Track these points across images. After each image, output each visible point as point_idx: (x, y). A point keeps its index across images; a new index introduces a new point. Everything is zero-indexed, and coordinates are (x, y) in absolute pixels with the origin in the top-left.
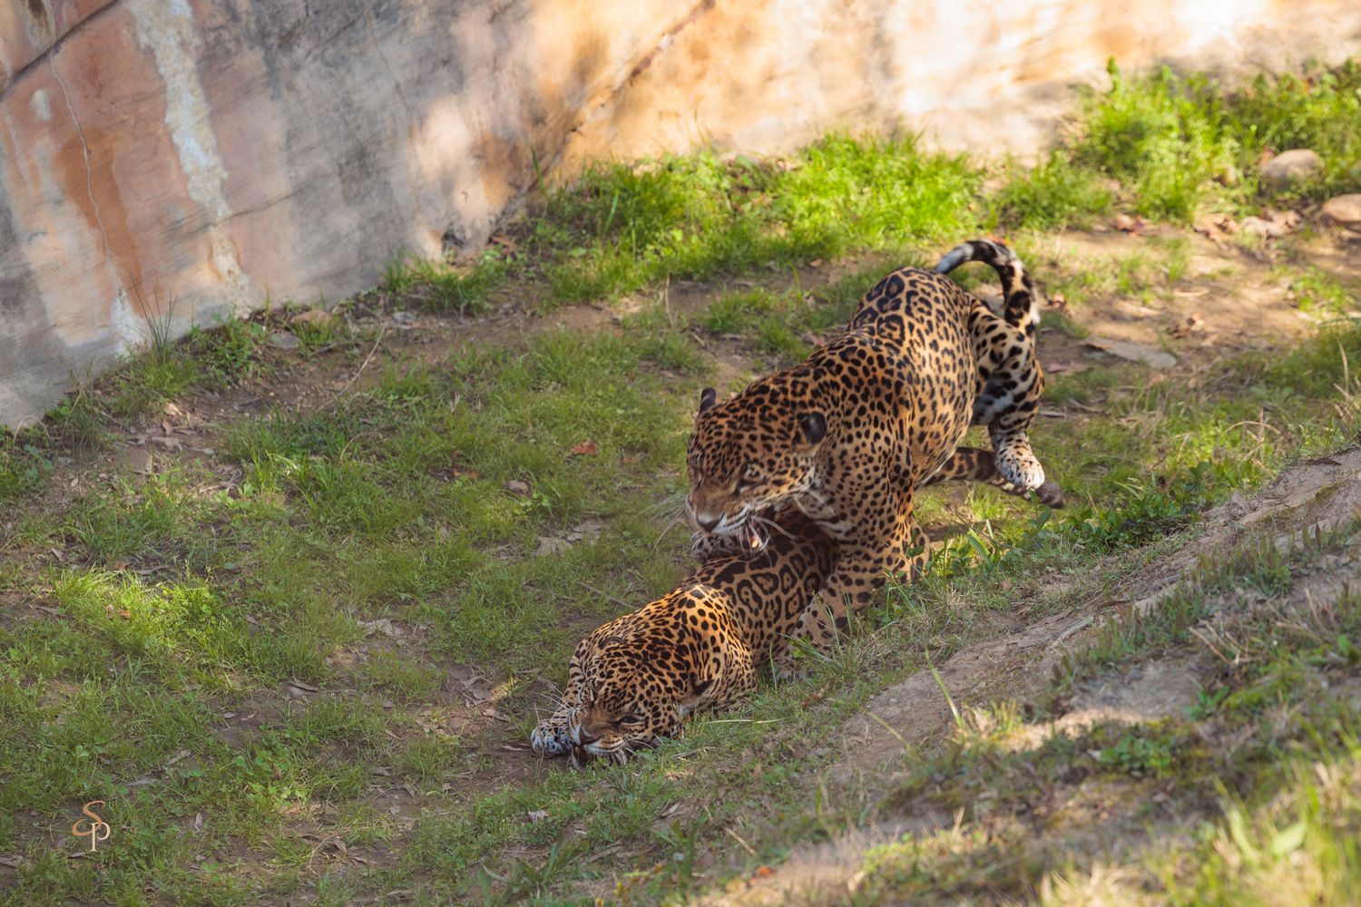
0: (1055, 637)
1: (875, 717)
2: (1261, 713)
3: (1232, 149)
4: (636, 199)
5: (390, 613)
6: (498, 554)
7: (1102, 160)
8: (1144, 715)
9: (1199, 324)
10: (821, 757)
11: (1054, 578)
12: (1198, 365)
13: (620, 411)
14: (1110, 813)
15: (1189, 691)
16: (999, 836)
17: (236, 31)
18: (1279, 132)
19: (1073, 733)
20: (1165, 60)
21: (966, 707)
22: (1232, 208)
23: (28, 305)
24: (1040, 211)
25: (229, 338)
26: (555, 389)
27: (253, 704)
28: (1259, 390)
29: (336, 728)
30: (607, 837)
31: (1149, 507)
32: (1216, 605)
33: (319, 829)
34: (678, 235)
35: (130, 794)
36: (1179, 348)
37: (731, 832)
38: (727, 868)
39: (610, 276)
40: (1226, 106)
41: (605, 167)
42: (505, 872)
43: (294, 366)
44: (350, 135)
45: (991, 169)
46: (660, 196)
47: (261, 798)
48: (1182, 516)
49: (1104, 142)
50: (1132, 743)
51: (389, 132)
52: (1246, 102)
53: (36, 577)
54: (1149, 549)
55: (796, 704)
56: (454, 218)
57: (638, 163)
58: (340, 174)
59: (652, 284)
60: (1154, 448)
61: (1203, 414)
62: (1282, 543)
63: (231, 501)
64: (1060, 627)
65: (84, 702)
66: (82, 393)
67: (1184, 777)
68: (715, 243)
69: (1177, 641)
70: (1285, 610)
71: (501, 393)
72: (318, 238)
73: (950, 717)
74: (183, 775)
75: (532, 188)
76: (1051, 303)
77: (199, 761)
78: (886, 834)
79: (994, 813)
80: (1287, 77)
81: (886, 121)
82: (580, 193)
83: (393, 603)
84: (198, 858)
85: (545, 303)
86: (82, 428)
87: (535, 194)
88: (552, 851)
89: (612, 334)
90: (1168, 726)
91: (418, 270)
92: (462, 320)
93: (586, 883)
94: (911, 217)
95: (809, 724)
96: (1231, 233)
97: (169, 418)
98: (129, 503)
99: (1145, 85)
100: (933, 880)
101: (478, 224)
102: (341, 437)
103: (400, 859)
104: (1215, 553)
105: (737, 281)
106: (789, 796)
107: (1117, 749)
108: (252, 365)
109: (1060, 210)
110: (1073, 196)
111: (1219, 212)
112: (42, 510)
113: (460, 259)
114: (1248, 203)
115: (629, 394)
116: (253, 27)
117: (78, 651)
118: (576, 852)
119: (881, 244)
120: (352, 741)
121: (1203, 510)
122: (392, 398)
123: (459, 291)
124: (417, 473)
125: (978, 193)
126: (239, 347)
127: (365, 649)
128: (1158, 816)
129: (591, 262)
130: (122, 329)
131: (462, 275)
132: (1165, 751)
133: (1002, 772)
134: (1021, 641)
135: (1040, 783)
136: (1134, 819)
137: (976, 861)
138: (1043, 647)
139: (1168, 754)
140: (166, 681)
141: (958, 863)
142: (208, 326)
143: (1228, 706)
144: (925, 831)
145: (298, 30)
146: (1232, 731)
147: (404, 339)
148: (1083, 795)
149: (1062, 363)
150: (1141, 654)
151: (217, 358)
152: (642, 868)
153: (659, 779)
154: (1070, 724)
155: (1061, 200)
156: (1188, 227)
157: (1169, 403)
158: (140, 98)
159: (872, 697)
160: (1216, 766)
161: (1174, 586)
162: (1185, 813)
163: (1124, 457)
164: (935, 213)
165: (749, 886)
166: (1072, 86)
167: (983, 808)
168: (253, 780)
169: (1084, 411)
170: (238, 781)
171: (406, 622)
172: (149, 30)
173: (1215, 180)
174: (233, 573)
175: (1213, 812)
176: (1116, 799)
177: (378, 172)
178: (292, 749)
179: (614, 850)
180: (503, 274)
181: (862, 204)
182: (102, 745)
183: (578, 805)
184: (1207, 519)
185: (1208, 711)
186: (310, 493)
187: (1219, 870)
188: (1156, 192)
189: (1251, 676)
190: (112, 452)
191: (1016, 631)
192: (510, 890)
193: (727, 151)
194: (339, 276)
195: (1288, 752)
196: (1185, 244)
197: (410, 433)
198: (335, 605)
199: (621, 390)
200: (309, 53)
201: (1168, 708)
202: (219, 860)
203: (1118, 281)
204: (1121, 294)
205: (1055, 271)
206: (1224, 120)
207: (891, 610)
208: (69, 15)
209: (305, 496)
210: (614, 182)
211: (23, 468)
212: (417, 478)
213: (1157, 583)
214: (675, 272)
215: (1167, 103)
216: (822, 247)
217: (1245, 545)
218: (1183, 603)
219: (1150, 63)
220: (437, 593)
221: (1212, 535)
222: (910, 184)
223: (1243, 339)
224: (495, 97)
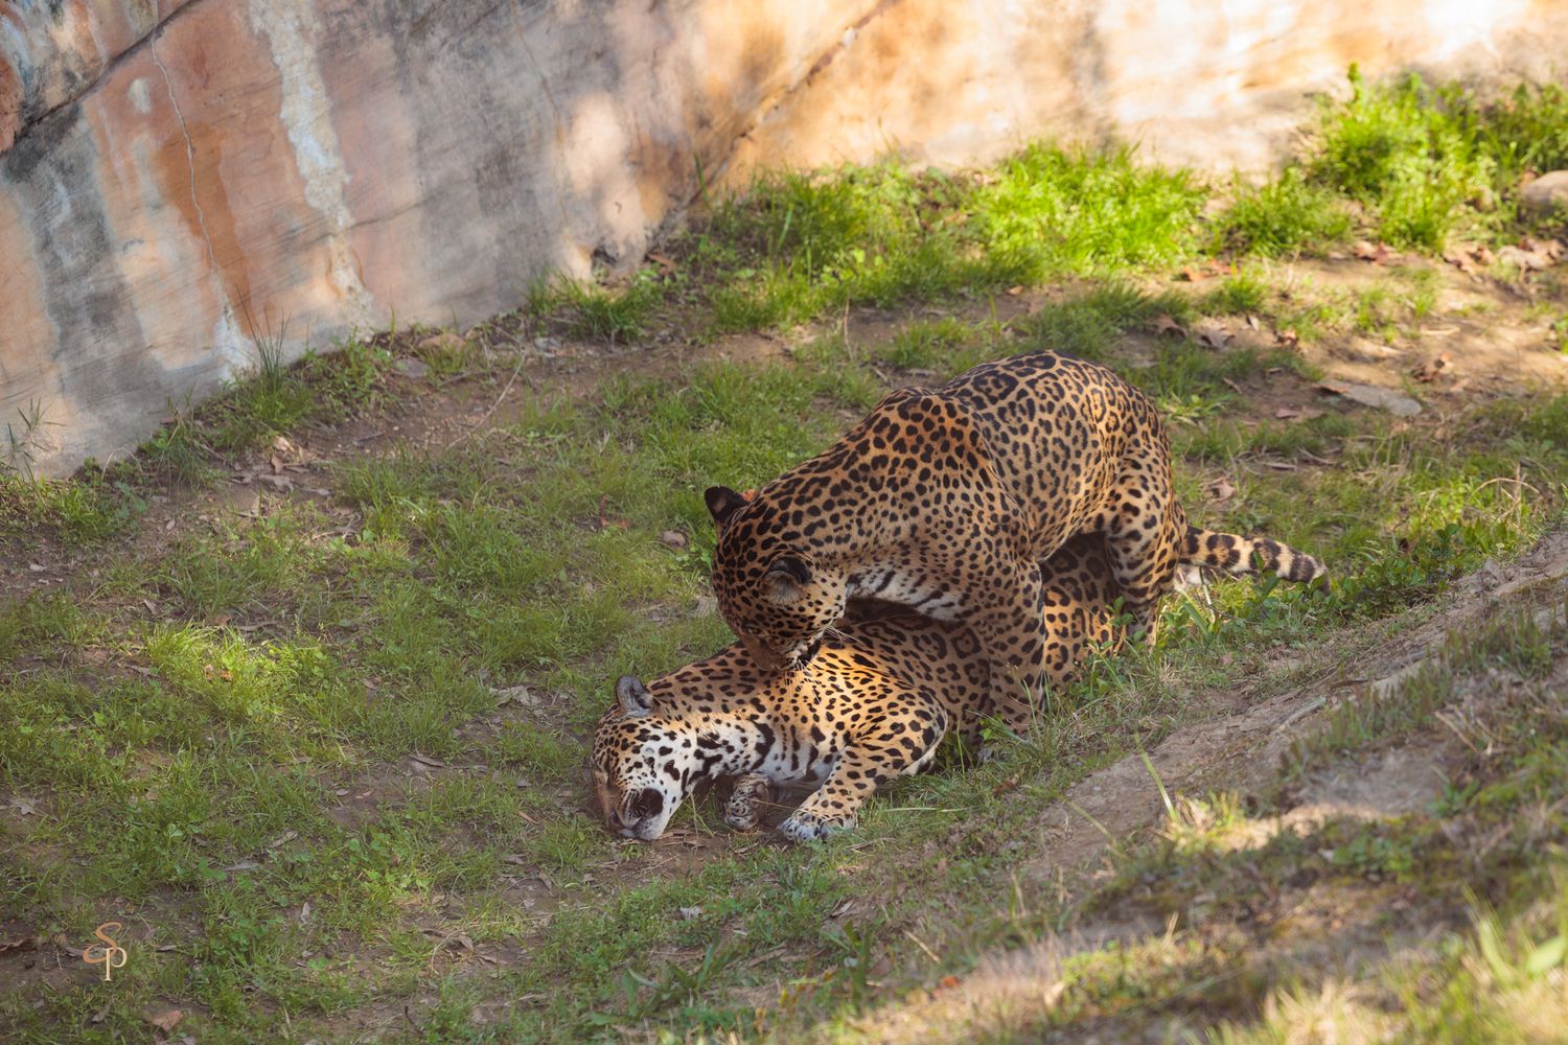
0: (1282, 720)
1: (1077, 808)
2: (1515, 811)
3: (1488, 168)
4: (812, 214)
5: (527, 680)
6: (650, 614)
7: (1341, 178)
8: (1383, 811)
9: (1449, 365)
10: (1014, 852)
11: (1282, 654)
12: (1446, 413)
13: (791, 455)
14: (1343, 922)
15: (1434, 784)
16: (1218, 946)
17: (362, 16)
18: (1542, 151)
19: (1302, 830)
20: (1414, 66)
21: (1181, 798)
22: (1488, 235)
23: (120, 322)
24: (1270, 235)
25: (349, 365)
26: (717, 428)
27: (370, 780)
28: (1516, 443)
29: (464, 808)
30: (769, 938)
31: (1390, 574)
32: (1466, 687)
33: (444, 923)
34: (860, 256)
35: (229, 880)
36: (1425, 394)
37: (911, 935)
38: (906, 976)
39: (782, 300)
40: (1482, 120)
41: (777, 177)
42: (653, 975)
43: (422, 398)
44: (488, 137)
45: (1216, 186)
46: (841, 211)
47: (377, 887)
48: (1427, 585)
49: (1344, 159)
50: (1369, 842)
51: (534, 133)
52: (1506, 116)
53: (125, 632)
54: (1391, 621)
55: (987, 791)
56: (605, 232)
57: (815, 173)
58: (477, 181)
59: (829, 311)
60: (1395, 506)
61: (1452, 469)
62: (1542, 617)
63: (348, 549)
64: (1287, 708)
65: (177, 775)
66: (181, 423)
67: (1427, 882)
68: (901, 266)
69: (1421, 728)
70: (1544, 694)
71: (656, 431)
72: (452, 252)
73: (1162, 809)
74: (288, 858)
75: (694, 200)
76: (1281, 340)
77: (308, 844)
78: (1088, 941)
79: (1212, 919)
80: (1552, 88)
81: (1097, 131)
82: (749, 207)
83: (531, 668)
84: (305, 954)
85: (708, 331)
86: (180, 463)
87: (698, 207)
88: (707, 954)
89: (783, 366)
90: (1410, 823)
91: (564, 291)
92: (613, 348)
93: (745, 991)
94: (1124, 239)
95: (1000, 815)
96: (1485, 264)
97: (279, 453)
98: (233, 550)
99: (1391, 94)
100: (1141, 995)
101: (633, 240)
102: (474, 478)
103: (534, 960)
104: (1464, 628)
105: (926, 309)
106: (977, 895)
107: (1352, 849)
108: (374, 395)
109: (1293, 234)
110: (1307, 219)
111: (1473, 240)
112: (133, 556)
113: (612, 279)
114: (1505, 230)
115: (801, 436)
116: (382, 12)
117: (172, 717)
118: (735, 955)
119: (1088, 270)
120: (481, 825)
121: (1451, 578)
122: (532, 435)
123: (610, 315)
124: (559, 521)
125: (1200, 214)
126: (360, 374)
127: (497, 720)
128: (1397, 926)
129: (761, 285)
130: (227, 352)
131: (614, 297)
132: (1406, 852)
133: (1222, 873)
134: (1243, 724)
135: (1264, 887)
136: (1370, 929)
137: (1191, 974)
138: (1269, 732)
139: (1409, 856)
140: (271, 752)
141: (1171, 975)
142: (325, 350)
143: (1478, 803)
144: (1133, 938)
145: (432, 17)
146: (1483, 831)
147: (547, 368)
148: (1312, 900)
149: (1292, 408)
150: (1381, 741)
151: (334, 386)
152: (810, 975)
153: (830, 874)
154: (1299, 821)
155: (1294, 222)
156: (1437, 255)
157: (1413, 455)
158: (252, 89)
159: (1073, 784)
160: (1465, 870)
161: (1419, 665)
162: (1429, 923)
163: (1362, 516)
164: (1151, 235)
165: (932, 998)
166: (1306, 95)
167: (1199, 914)
168: (369, 866)
169: (1316, 463)
170: (351, 867)
171: (545, 690)
172: (264, 12)
173: (1468, 203)
174: (349, 631)
175: (1460, 923)
176: (1350, 905)
177: (520, 179)
178: (414, 831)
179: (778, 953)
180: (661, 297)
181: (1069, 224)
182: (197, 824)
183: (738, 900)
184: (1456, 589)
185: (1455, 808)
186: (438, 542)
187: (1466, 991)
188: (1402, 216)
189: (1504, 769)
190: (214, 491)
191: (1238, 712)
192: (658, 997)
193: (916, 161)
194: (475, 295)
195: (1547, 856)
196: (1434, 276)
197: (552, 475)
198: (464, 669)
199: (792, 431)
200: (444, 42)
201: (1410, 803)
202: (329, 957)
203: (1357, 316)
204: (1361, 331)
205: (1288, 304)
206: (1480, 136)
207: (1096, 686)
209: (432, 545)
210: (787, 194)
211: (112, 508)
212: (560, 527)
213: (1398, 660)
214: (855, 297)
215: (1416, 116)
216: (1023, 273)
217: (1499, 620)
218: (1429, 684)
219: (1398, 70)
220: (581, 658)
221: (1463, 606)
222: (1123, 202)
223: (1499, 385)
224: (653, 95)
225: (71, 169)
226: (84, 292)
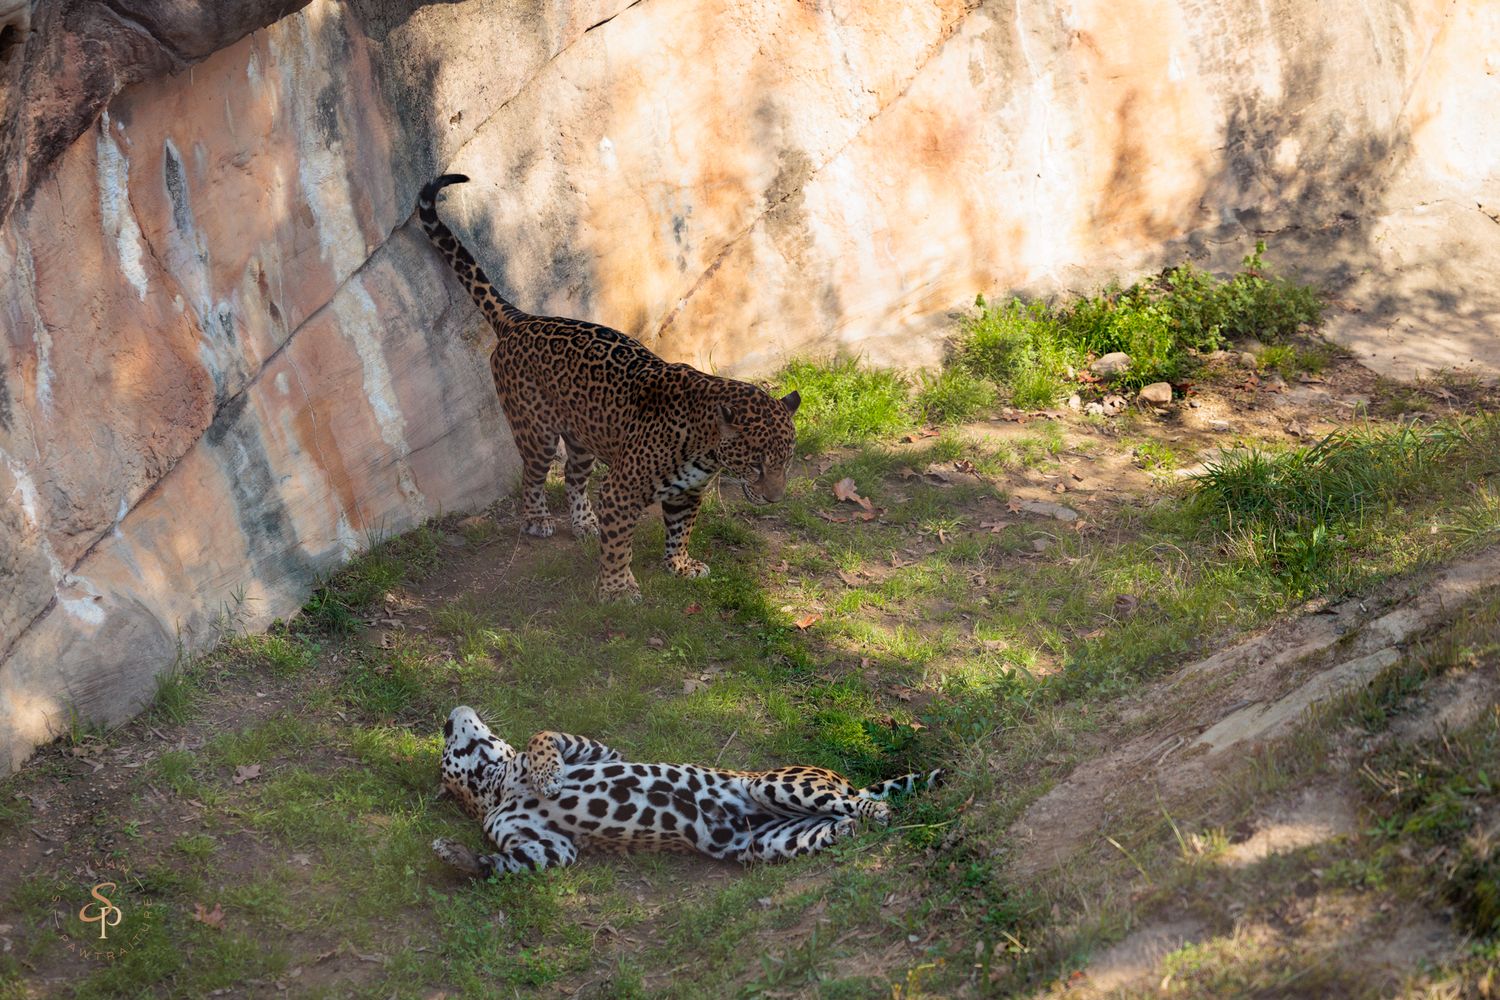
3: (1070, 354)
17: (406, 319)
18: (1100, 341)
23: (284, 529)
24: (954, 409)
43: (466, 559)
45: (911, 379)
66: (326, 590)
80: (1100, 301)
86: (334, 618)
97: (389, 604)
98: (382, 672)
108: (438, 562)
109: (969, 408)
116: (416, 315)
119: (848, 441)
126: (429, 549)
130: (344, 541)
142: (402, 533)
151: (414, 558)
155: (968, 401)
158: (346, 373)
164: (885, 416)
166: (952, 316)
172: (348, 324)
188: (1027, 388)
190: (356, 633)
200: (453, 331)
204: (1025, 466)
206: (1063, 335)
208: (297, 317)
216: (811, 446)
219: (1005, 296)
225: (246, 435)
226: (261, 512)
